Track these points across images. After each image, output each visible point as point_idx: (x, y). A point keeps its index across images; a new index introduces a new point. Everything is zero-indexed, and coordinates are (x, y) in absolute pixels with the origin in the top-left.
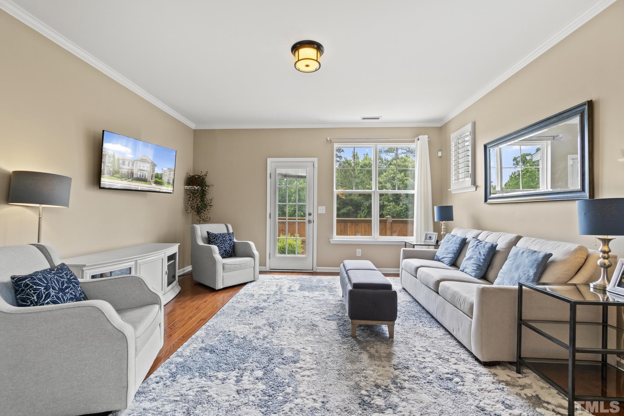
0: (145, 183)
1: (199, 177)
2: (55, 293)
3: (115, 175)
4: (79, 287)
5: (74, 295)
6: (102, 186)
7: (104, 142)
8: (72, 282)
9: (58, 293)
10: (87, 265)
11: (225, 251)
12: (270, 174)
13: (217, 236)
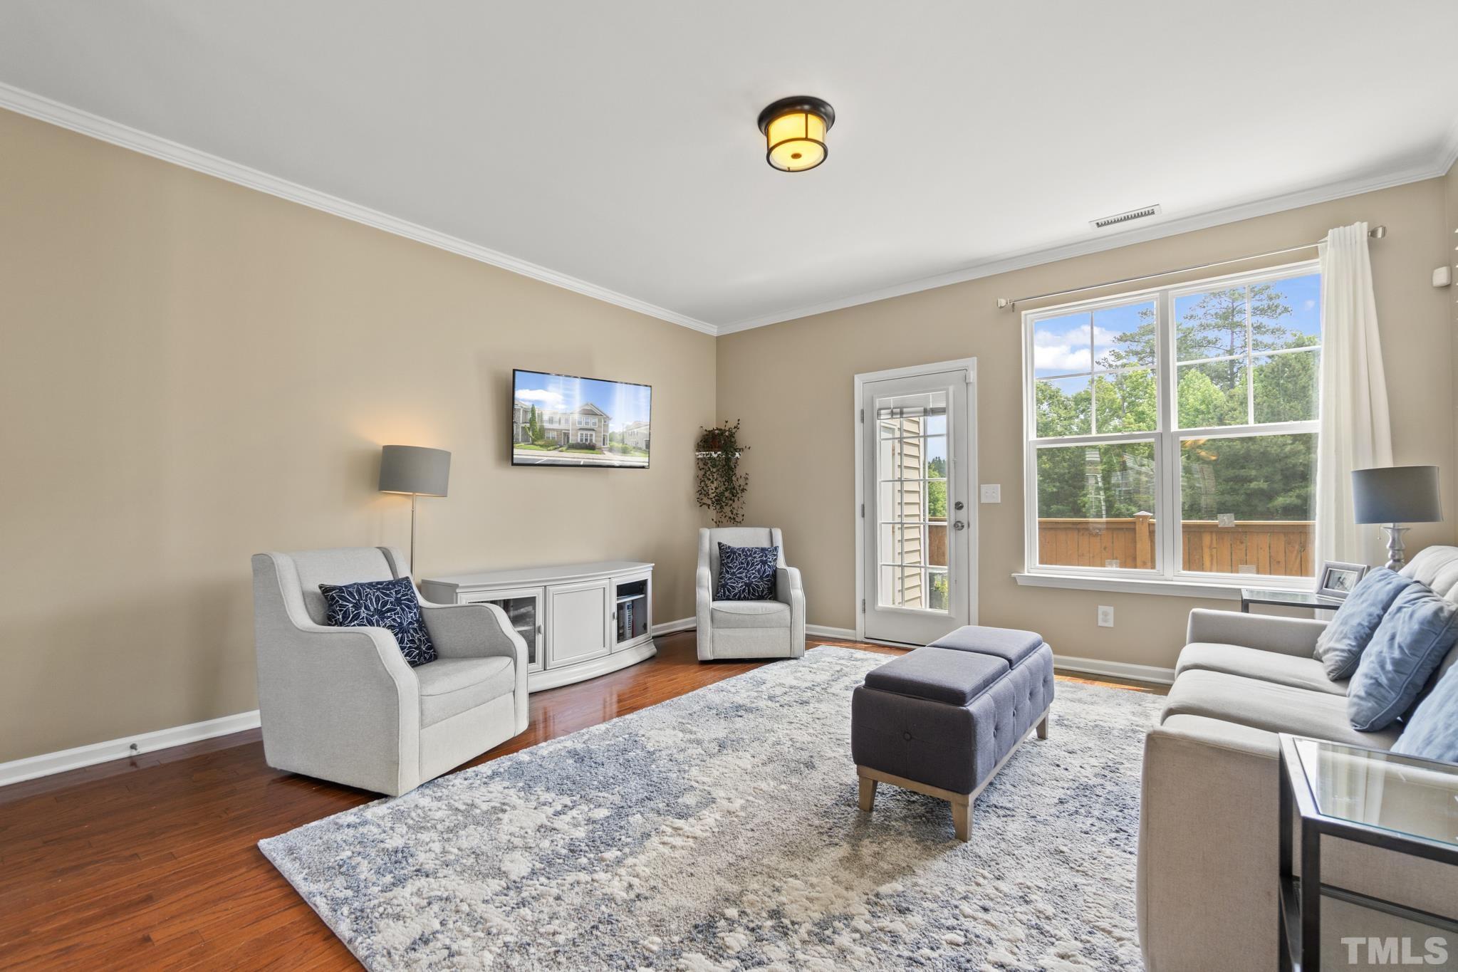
0: (591, 451)
1: (722, 432)
2: (367, 614)
3: (536, 443)
4: (410, 613)
5: (397, 622)
6: (515, 462)
7: (516, 389)
8: (401, 604)
9: (372, 616)
10: (460, 585)
11: (748, 585)
12: (862, 412)
13: (735, 553)
